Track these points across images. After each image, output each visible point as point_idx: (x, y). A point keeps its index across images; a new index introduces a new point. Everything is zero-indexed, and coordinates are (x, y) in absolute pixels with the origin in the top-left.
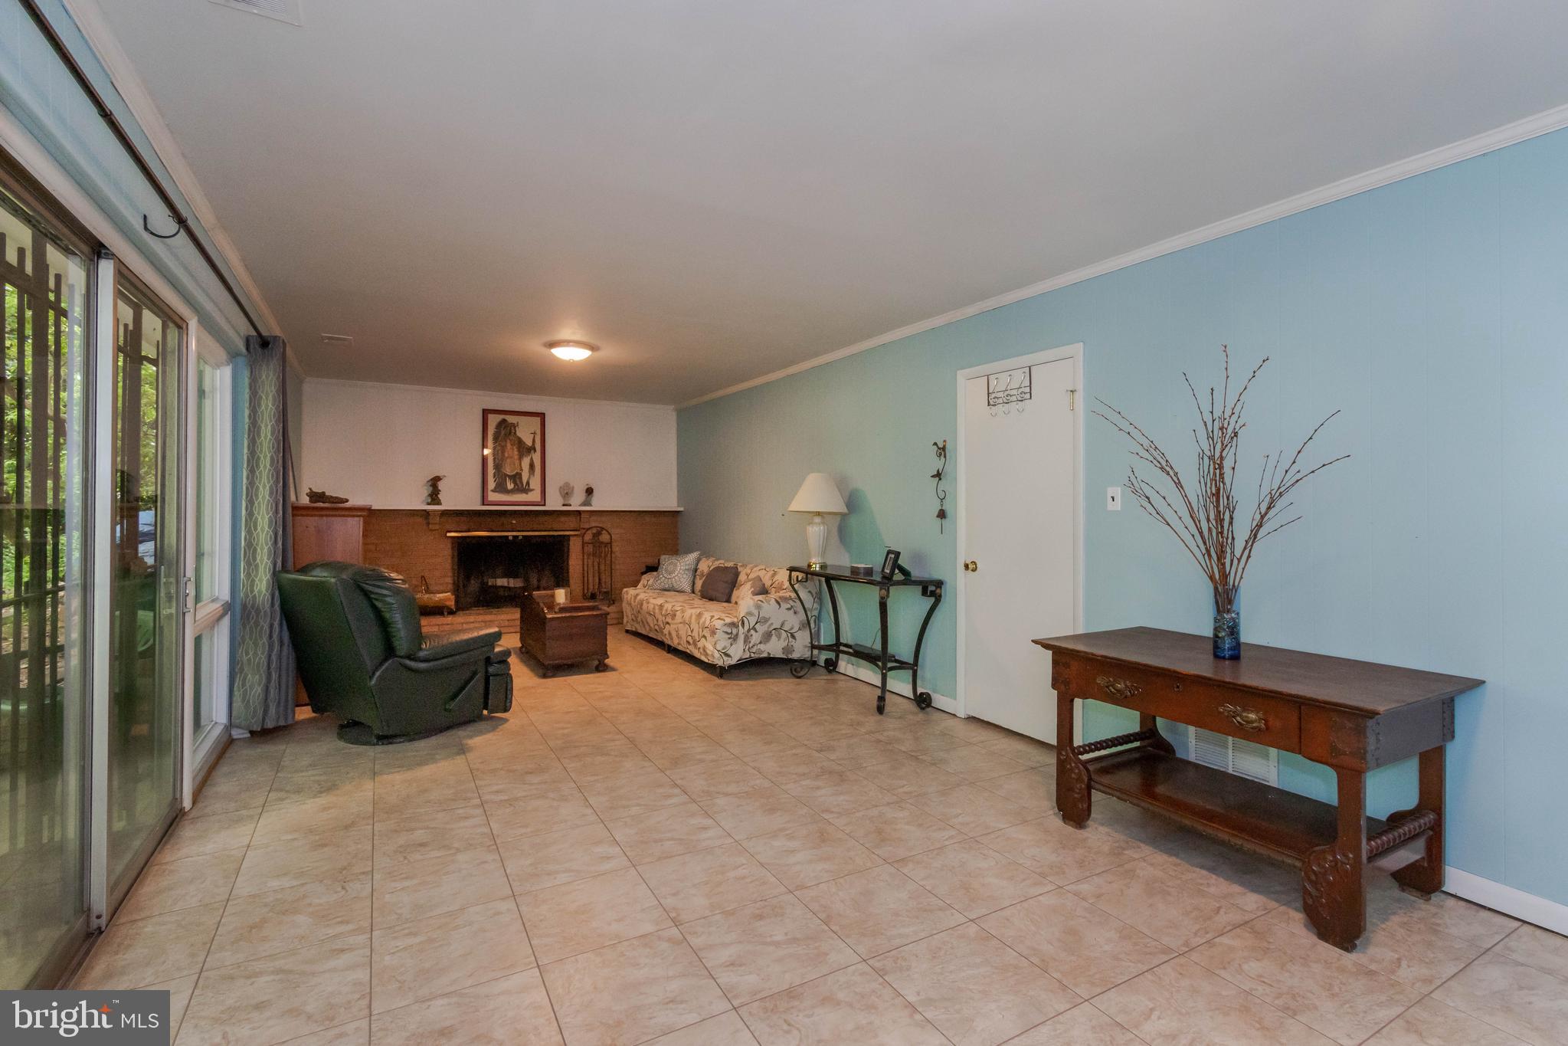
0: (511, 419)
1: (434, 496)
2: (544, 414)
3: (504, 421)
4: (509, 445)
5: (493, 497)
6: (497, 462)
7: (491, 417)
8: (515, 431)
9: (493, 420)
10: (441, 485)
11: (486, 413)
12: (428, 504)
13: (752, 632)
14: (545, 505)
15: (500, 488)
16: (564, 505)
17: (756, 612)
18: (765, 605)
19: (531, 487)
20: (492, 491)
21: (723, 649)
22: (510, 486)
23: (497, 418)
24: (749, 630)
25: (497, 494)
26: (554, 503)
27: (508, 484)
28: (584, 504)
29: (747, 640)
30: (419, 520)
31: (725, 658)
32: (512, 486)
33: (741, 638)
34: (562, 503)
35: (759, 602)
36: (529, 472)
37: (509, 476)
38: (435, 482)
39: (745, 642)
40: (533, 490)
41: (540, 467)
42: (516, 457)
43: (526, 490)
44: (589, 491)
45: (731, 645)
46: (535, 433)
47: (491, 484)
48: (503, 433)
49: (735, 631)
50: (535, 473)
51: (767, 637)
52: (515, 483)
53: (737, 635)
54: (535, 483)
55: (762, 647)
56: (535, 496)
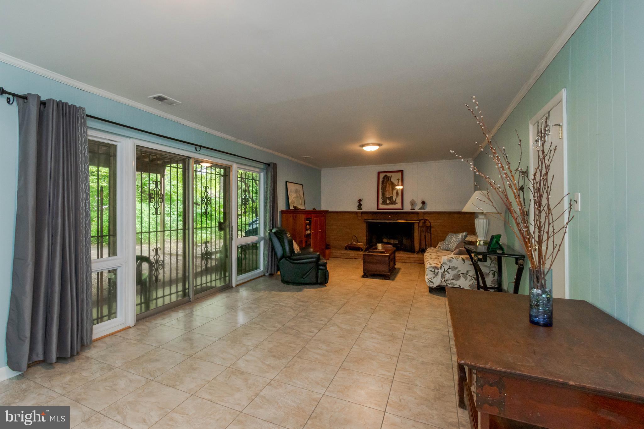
0: (389, 174)
1: (360, 206)
2: (403, 171)
3: (386, 176)
4: (388, 186)
5: (381, 206)
6: (383, 192)
7: (380, 174)
8: (391, 179)
9: (382, 176)
10: (362, 203)
11: (379, 173)
12: (358, 209)
13: (446, 273)
14: (403, 209)
15: (384, 203)
16: (411, 209)
17: (448, 263)
18: (454, 260)
19: (397, 202)
20: (381, 204)
21: (430, 279)
22: (388, 202)
23: (383, 175)
24: (444, 272)
25: (383, 205)
26: (407, 208)
27: (387, 201)
28: (420, 209)
29: (443, 276)
30: (354, 215)
31: (431, 283)
32: (389, 201)
33: (440, 275)
34: (410, 208)
35: (451, 258)
36: (396, 196)
37: (388, 198)
38: (360, 201)
39: (442, 277)
40: (398, 203)
41: (401, 195)
42: (391, 190)
43: (395, 203)
44: (423, 203)
45: (434, 277)
46: (399, 179)
47: (381, 201)
48: (385, 180)
49: (436, 271)
50: (399, 196)
51: (457, 277)
52: (390, 200)
53: (438, 273)
54: (399, 200)
55: (454, 281)
56: (399, 205)
